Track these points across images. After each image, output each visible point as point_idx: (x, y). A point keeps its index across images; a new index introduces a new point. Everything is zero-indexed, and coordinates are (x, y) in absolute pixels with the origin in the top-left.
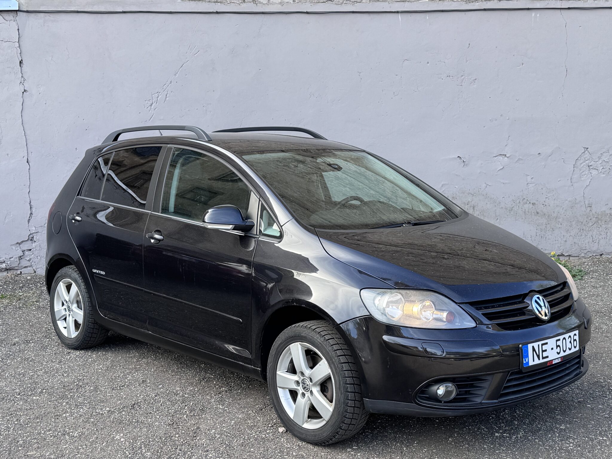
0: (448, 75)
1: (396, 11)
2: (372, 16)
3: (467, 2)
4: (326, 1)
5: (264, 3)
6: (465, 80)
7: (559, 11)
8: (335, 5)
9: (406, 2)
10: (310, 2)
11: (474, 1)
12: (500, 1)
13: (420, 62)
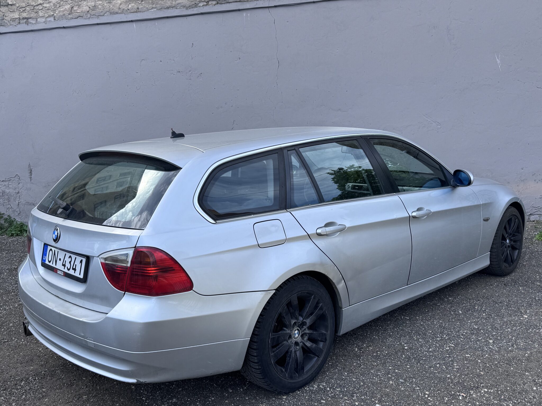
0: (179, 71)
1: (130, 20)
2: (113, 26)
3: (188, 8)
4: (78, 17)
5: (33, 23)
6: (192, 74)
7: (267, 10)
8: (84, 20)
9: (139, 12)
10: (66, 19)
11: (195, 7)
12: (215, 5)
13: (155, 61)
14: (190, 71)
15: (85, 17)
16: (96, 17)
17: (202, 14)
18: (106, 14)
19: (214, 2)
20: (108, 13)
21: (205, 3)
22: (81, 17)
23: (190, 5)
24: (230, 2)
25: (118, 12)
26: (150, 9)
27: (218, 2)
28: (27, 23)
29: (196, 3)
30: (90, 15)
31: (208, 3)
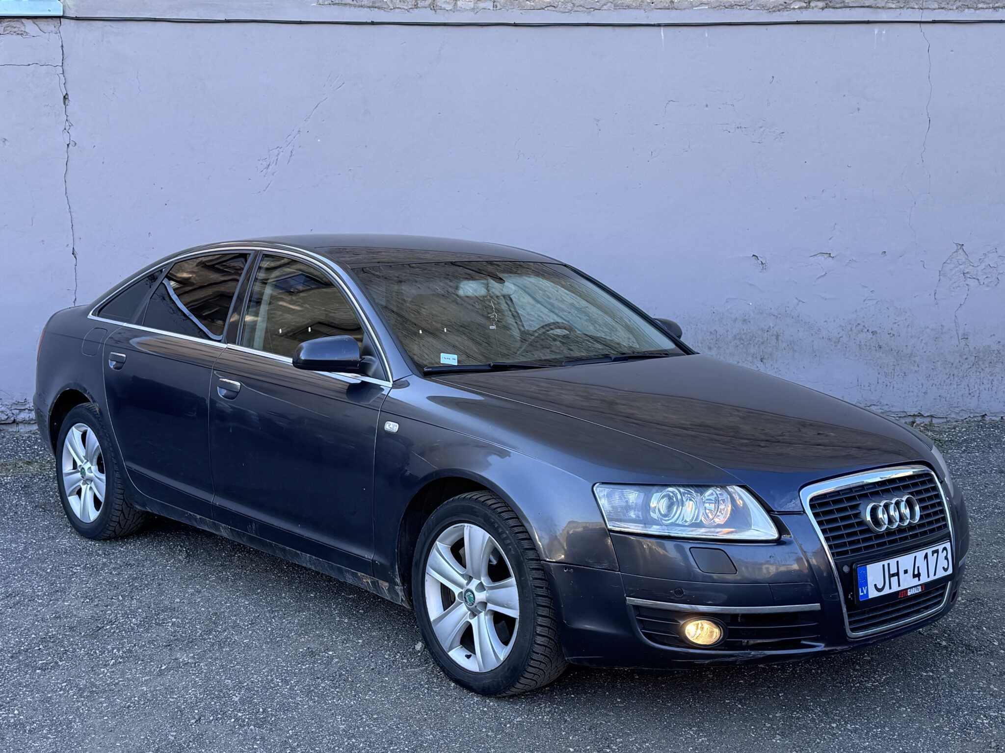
0: (739, 126)
1: (656, 23)
2: (618, 29)
3: (771, 10)
4: (546, 7)
5: (447, 9)
6: (765, 133)
7: (918, 25)
8: (560, 14)
9: (672, 9)
10: (519, 8)
11: (781, 9)
12: (823, 9)
13: (694, 105)
14: (761, 127)
15: (561, 9)
16: (585, 10)
17: (798, 23)
18: (605, 7)
19: (821, 4)
20: (610, 4)
21: (805, 5)
22: (554, 7)
23: (776, 4)
24: (850, 7)
25: (632, 5)
26: (697, 5)
27: (826, 4)
28: (433, 7)
29: (785, 3)
30: (572, 5)
31: (808, 4)
